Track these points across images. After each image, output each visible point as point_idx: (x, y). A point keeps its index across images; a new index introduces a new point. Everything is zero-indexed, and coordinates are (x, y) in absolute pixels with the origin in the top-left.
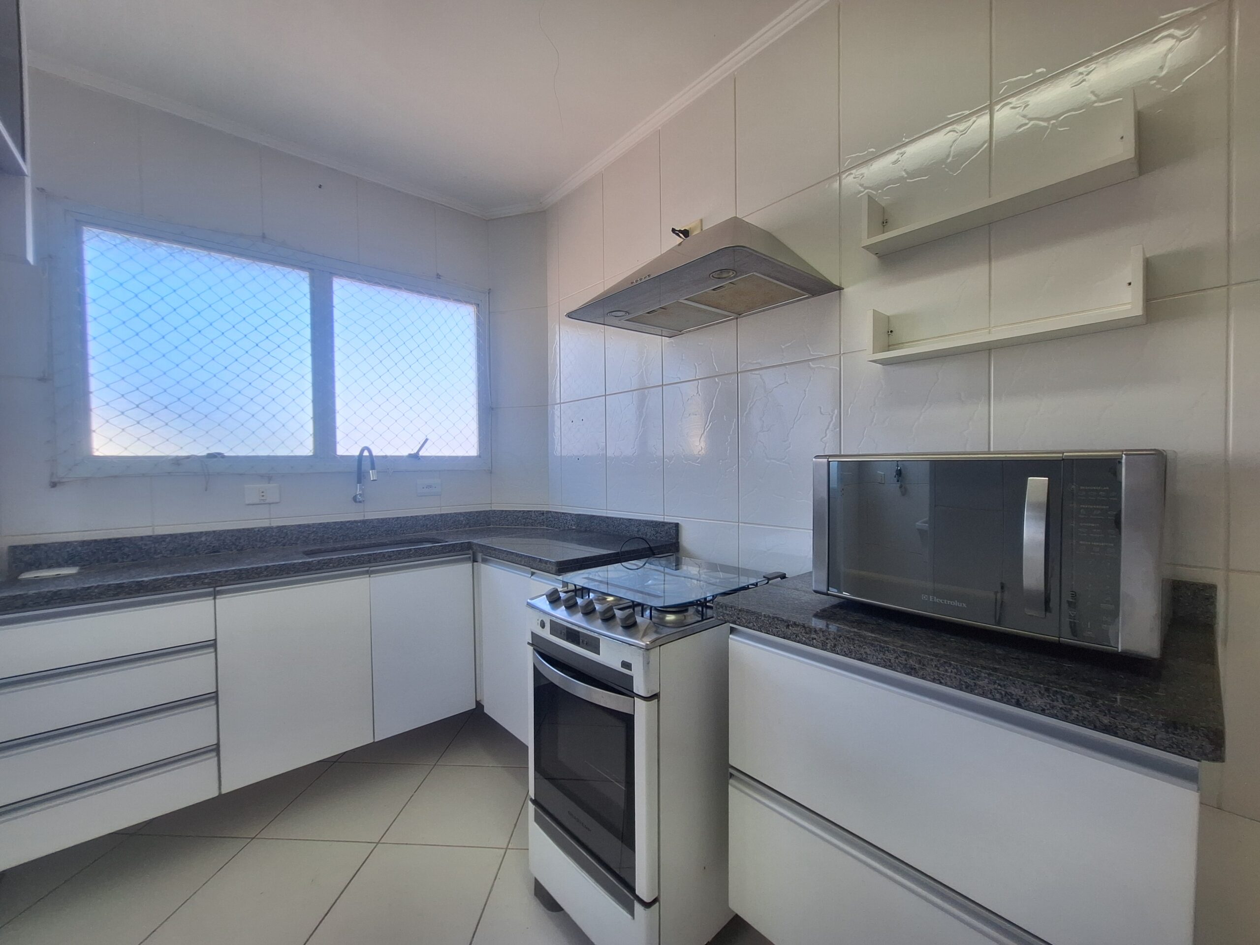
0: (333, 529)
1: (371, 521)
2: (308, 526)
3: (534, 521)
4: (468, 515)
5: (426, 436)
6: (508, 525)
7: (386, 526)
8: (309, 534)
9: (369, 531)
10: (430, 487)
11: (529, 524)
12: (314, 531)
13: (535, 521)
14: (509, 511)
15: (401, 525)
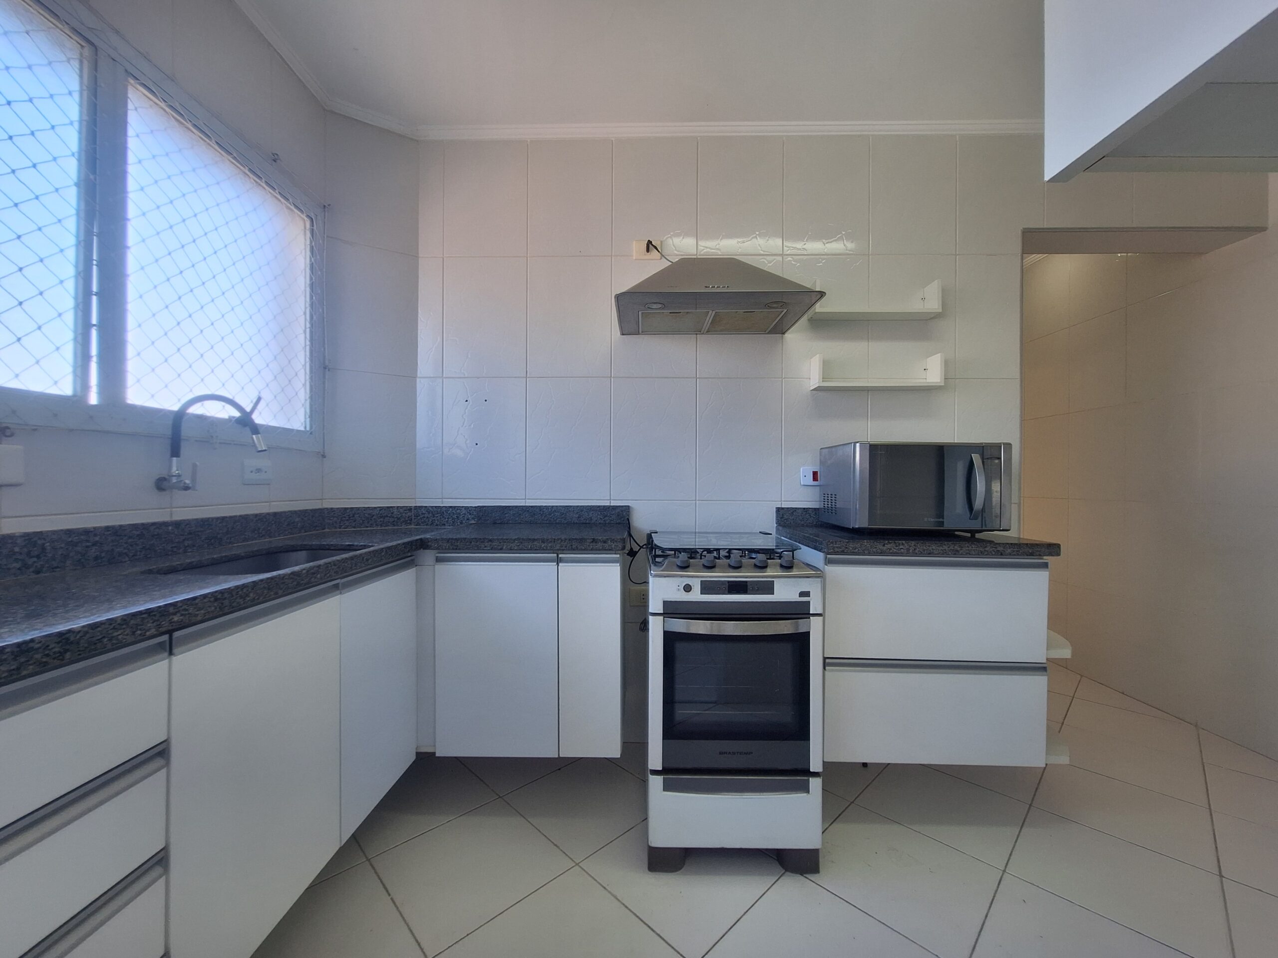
0: (130, 537)
1: (188, 523)
2: (87, 532)
3: (396, 519)
4: (303, 514)
5: (260, 393)
6: (354, 527)
7: (208, 531)
8: (87, 547)
9: (184, 540)
10: (259, 470)
11: (389, 524)
12: (97, 542)
13: (398, 519)
14: (358, 509)
15: (228, 528)
